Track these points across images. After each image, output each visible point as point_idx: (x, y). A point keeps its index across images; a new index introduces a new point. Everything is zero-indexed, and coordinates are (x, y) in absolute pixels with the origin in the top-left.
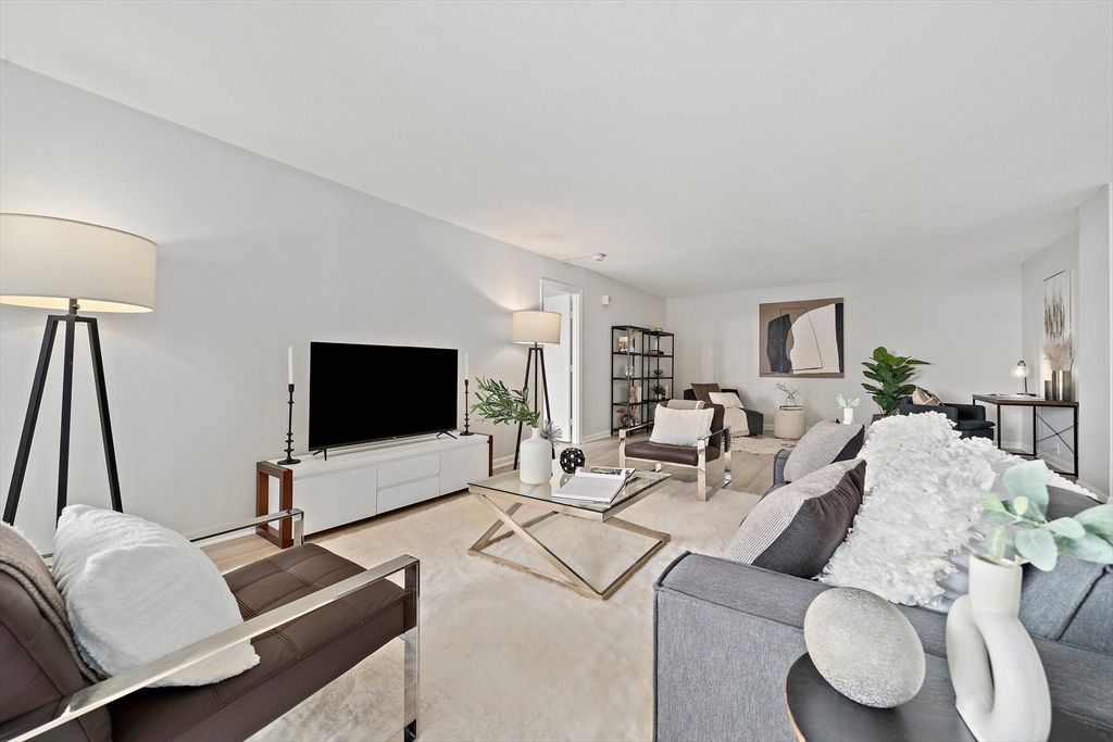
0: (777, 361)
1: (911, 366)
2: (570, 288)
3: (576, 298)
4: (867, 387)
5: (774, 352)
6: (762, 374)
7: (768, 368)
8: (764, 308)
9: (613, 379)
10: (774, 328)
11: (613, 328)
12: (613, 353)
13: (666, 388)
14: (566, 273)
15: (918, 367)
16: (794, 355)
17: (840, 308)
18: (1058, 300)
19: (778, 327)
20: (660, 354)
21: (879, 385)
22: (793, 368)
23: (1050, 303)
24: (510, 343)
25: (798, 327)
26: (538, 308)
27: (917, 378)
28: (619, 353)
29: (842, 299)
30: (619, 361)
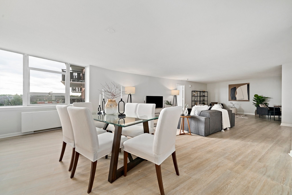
0: (233, 97)
1: (265, 99)
2: (182, 84)
3: (184, 86)
4: (254, 103)
5: (232, 95)
6: (229, 100)
7: (231, 99)
8: (230, 86)
9: (192, 101)
11: (192, 91)
12: (192, 96)
13: (206, 103)
14: (182, 82)
15: (268, 99)
16: (237, 96)
17: (248, 85)
19: (233, 89)
20: (204, 96)
22: (237, 99)
24: (171, 95)
25: (238, 90)
26: (176, 89)
27: (268, 101)
28: (194, 96)
29: (249, 83)
30: (193, 98)
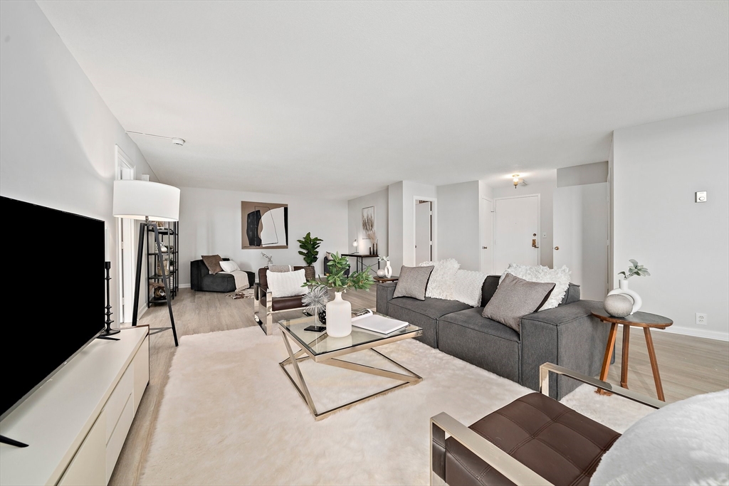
0: (253, 239)
2: (130, 161)
4: (300, 253)
5: (251, 233)
6: (244, 247)
7: (247, 243)
8: (244, 204)
10: (251, 217)
16: (263, 235)
17: (286, 210)
18: (370, 217)
19: (253, 219)
21: (305, 251)
22: (263, 243)
23: (365, 217)
25: (265, 219)
29: (287, 205)
